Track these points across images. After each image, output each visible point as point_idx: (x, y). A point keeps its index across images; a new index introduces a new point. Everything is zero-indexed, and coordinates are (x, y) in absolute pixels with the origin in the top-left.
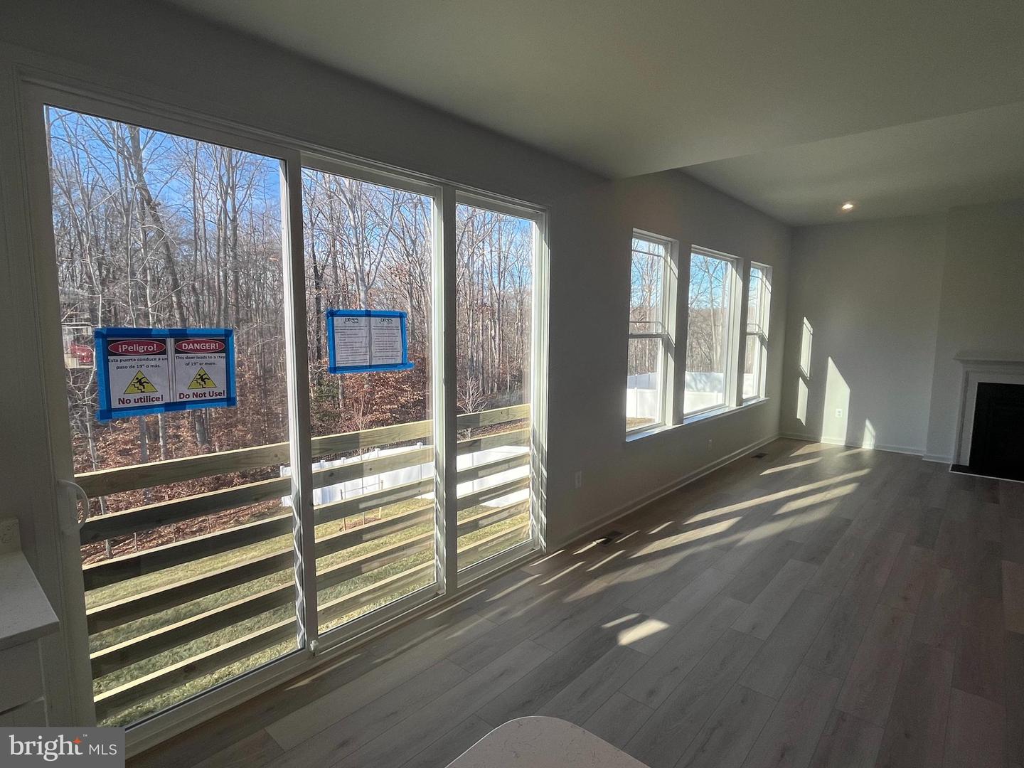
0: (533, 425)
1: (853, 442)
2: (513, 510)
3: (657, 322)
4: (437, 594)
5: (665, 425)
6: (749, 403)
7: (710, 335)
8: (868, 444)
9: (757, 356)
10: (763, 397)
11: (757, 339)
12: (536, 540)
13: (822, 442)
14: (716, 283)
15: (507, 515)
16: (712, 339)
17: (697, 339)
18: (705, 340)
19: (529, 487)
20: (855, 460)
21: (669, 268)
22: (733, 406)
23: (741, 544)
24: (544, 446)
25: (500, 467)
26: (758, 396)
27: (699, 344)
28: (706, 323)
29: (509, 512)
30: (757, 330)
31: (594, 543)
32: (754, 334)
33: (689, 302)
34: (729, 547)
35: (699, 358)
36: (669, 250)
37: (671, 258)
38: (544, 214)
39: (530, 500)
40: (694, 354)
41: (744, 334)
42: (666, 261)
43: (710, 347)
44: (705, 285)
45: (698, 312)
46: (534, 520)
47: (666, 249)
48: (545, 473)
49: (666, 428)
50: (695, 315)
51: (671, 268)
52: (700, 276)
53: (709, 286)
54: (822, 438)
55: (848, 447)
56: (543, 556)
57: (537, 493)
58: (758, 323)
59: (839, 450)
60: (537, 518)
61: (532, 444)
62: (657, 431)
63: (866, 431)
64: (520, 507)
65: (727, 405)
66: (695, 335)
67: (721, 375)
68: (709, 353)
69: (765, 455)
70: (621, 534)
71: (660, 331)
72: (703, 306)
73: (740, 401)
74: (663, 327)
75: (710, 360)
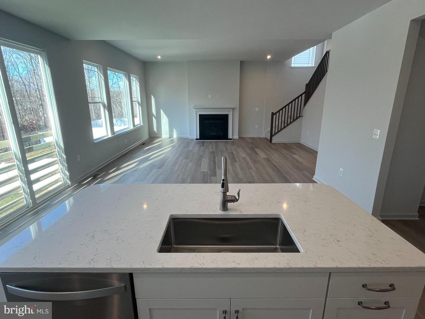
0: (56, 139)
1: (171, 136)
2: (53, 173)
3: (99, 97)
4: (28, 207)
5: (108, 136)
6: (138, 126)
7: (121, 102)
8: (175, 136)
9: (138, 109)
10: (142, 124)
11: (137, 103)
12: (66, 182)
13: (162, 137)
14: (119, 80)
15: (51, 175)
16: (122, 104)
17: (115, 104)
18: (119, 105)
19: (59, 164)
20: (172, 141)
21: (100, 76)
22: (132, 127)
23: (139, 168)
24: (62, 146)
25: (44, 157)
26: (140, 124)
27: (116, 106)
28: (118, 97)
29: (52, 174)
30: (136, 100)
31: (89, 179)
32: (135, 101)
33: (110, 88)
34: (136, 170)
35: (118, 113)
36: (99, 69)
37: (100, 72)
38: (43, 53)
39: (60, 169)
40: (115, 111)
41: (132, 102)
42: (98, 73)
43: (122, 108)
44: (115, 80)
45: (114, 92)
46: (63, 175)
47: (97, 68)
48: (65, 157)
49: (109, 137)
50: (112, 94)
51: (101, 76)
52: (112, 76)
53: (117, 80)
54: (162, 136)
55: (170, 138)
56: (70, 187)
57: (63, 165)
58: (136, 97)
59: (167, 139)
60: (65, 174)
61: (56, 146)
62: (106, 138)
63: (174, 132)
64: (56, 172)
65: (130, 127)
66: (114, 102)
67: (126, 119)
68: (122, 110)
69: (145, 143)
70: (99, 174)
71: (100, 101)
72: (116, 89)
73: (134, 126)
74: (101, 99)
75: (122, 113)
